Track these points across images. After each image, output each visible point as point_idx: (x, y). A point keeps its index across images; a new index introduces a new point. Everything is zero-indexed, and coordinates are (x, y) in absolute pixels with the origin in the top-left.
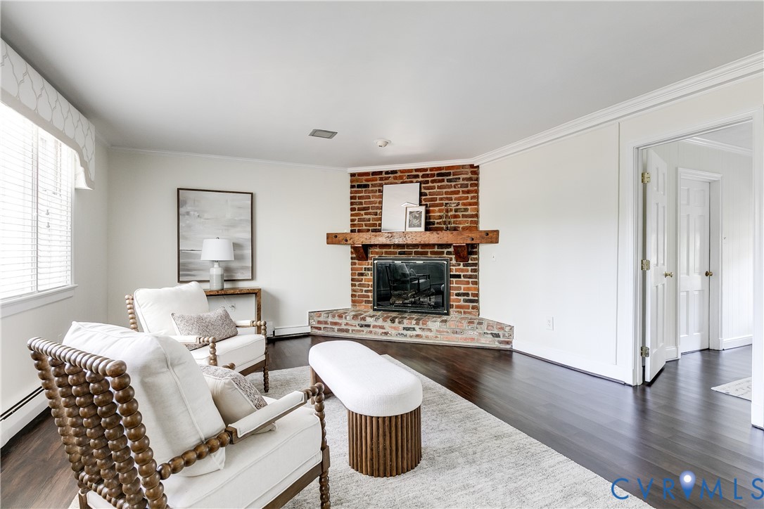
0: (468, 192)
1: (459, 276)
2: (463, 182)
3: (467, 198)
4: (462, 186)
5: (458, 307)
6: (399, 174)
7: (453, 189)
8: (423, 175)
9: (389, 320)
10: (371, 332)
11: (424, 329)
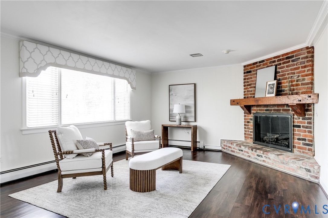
0: (305, 67)
1: (299, 126)
2: (302, 60)
3: (304, 71)
4: (301, 63)
5: (299, 148)
6: (265, 62)
7: (296, 66)
8: (278, 60)
9: (250, 149)
10: (243, 154)
11: (267, 157)
